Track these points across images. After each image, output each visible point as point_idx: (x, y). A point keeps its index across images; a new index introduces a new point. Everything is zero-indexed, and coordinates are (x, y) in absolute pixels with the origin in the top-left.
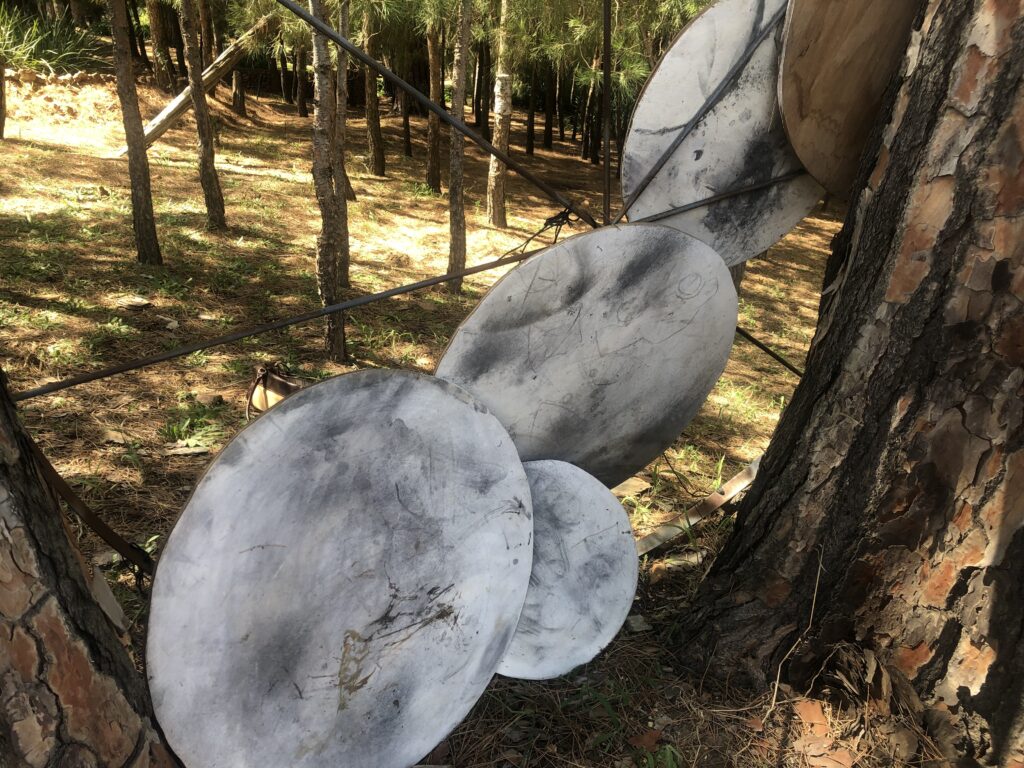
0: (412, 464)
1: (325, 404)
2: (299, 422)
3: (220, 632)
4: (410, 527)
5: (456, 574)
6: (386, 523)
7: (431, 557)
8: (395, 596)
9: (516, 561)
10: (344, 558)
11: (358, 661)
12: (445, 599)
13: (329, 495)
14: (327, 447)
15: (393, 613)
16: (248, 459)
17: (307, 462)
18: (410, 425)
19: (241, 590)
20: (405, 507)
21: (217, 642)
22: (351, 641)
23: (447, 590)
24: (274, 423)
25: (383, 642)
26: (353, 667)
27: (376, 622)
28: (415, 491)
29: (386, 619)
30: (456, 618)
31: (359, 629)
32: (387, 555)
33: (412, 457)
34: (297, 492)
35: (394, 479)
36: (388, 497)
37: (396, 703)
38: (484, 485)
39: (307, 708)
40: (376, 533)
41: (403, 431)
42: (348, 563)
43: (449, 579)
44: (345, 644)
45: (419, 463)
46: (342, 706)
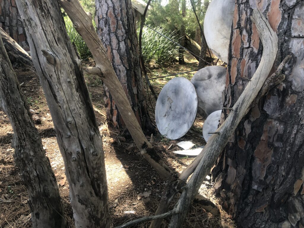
1: (194, 114)
2: (194, 109)
4: (176, 117)
5: (167, 120)
7: (171, 118)
8: (171, 110)
9: (162, 130)
12: (166, 117)
14: (190, 111)
16: (195, 101)
17: (190, 108)
18: (185, 124)
19: (185, 92)
21: (183, 87)
22: (172, 102)
26: (170, 100)
28: (178, 120)
29: (170, 107)
32: (176, 112)
34: (188, 105)
35: (181, 118)
37: (163, 103)
39: (171, 92)
40: (178, 112)
42: (178, 106)
45: (180, 123)
46: (168, 97)
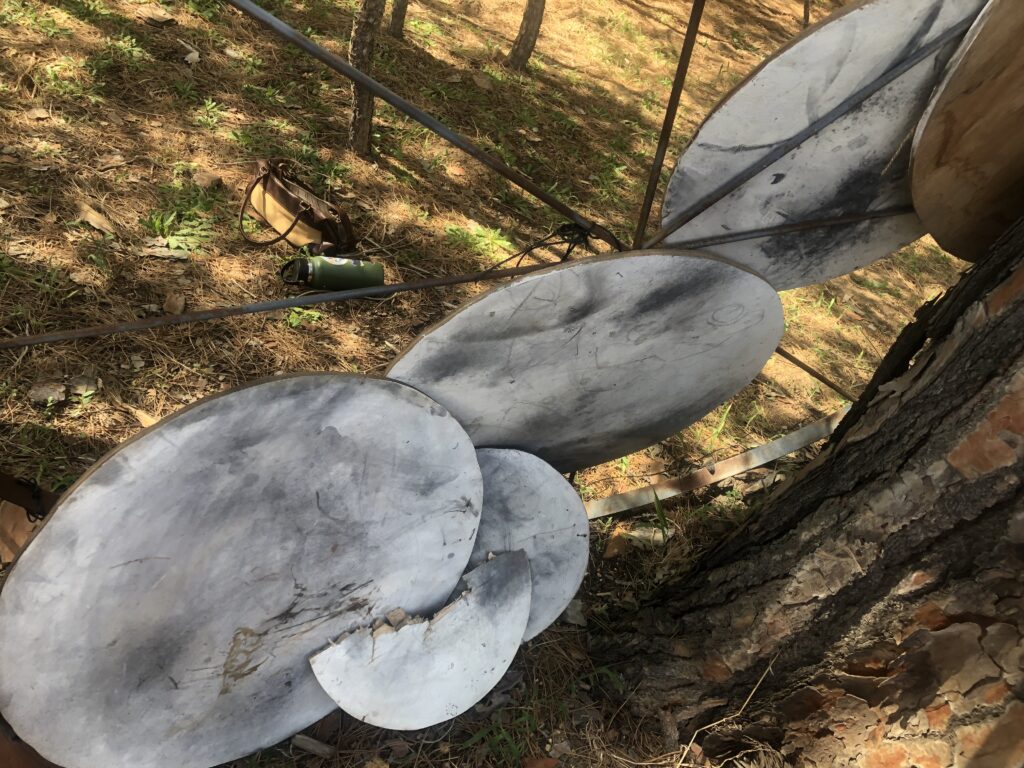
0: (340, 472)
1: (235, 416)
2: (199, 436)
3: (81, 641)
4: (328, 532)
5: (377, 571)
6: (299, 530)
7: (351, 557)
8: (300, 595)
9: (451, 556)
10: (243, 564)
11: (247, 653)
12: (361, 594)
13: (230, 507)
14: (232, 460)
15: (294, 610)
16: (127, 477)
17: (206, 476)
18: (343, 433)
19: (110, 602)
20: (324, 512)
21: (77, 649)
22: (242, 637)
23: (364, 585)
24: (165, 439)
25: (280, 635)
26: (241, 658)
27: (275, 618)
28: (339, 497)
29: (287, 615)
30: (370, 609)
31: (253, 626)
32: (296, 559)
33: (341, 465)
34: (191, 507)
35: (316, 486)
36: (305, 505)
37: (289, 684)
38: (428, 488)
39: (182, 697)
40: (285, 539)
41: (334, 438)
42: (247, 569)
43: (368, 576)
44: (235, 639)
45: (349, 470)
46: (225, 691)
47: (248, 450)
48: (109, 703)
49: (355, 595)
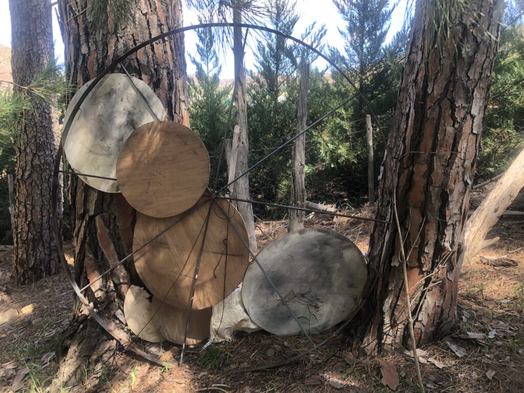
2: (320, 236)
4: (325, 280)
5: (327, 301)
6: (320, 274)
7: (324, 291)
8: (309, 292)
10: (305, 273)
11: (289, 299)
12: (320, 304)
13: (313, 257)
14: (322, 246)
15: (305, 296)
17: (315, 246)
18: (344, 256)
19: (281, 261)
20: (328, 273)
22: (291, 293)
23: (321, 302)
25: (298, 300)
26: (287, 299)
27: (300, 294)
28: (333, 272)
29: (303, 295)
30: (318, 311)
31: (295, 292)
32: (315, 281)
33: (338, 264)
34: (308, 251)
35: (330, 266)
36: (326, 268)
37: (289, 317)
39: (271, 299)
40: (316, 274)
41: (341, 256)
42: (305, 275)
43: (324, 300)
44: (290, 293)
45: (339, 266)
46: (278, 306)
47: (326, 246)
48: (261, 287)
49: (318, 303)
